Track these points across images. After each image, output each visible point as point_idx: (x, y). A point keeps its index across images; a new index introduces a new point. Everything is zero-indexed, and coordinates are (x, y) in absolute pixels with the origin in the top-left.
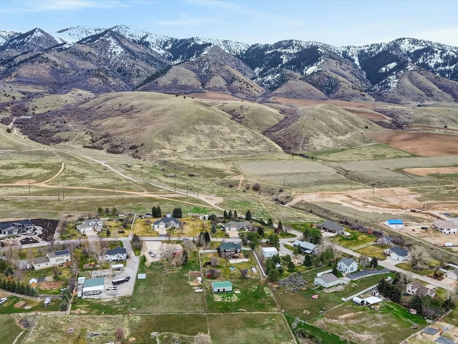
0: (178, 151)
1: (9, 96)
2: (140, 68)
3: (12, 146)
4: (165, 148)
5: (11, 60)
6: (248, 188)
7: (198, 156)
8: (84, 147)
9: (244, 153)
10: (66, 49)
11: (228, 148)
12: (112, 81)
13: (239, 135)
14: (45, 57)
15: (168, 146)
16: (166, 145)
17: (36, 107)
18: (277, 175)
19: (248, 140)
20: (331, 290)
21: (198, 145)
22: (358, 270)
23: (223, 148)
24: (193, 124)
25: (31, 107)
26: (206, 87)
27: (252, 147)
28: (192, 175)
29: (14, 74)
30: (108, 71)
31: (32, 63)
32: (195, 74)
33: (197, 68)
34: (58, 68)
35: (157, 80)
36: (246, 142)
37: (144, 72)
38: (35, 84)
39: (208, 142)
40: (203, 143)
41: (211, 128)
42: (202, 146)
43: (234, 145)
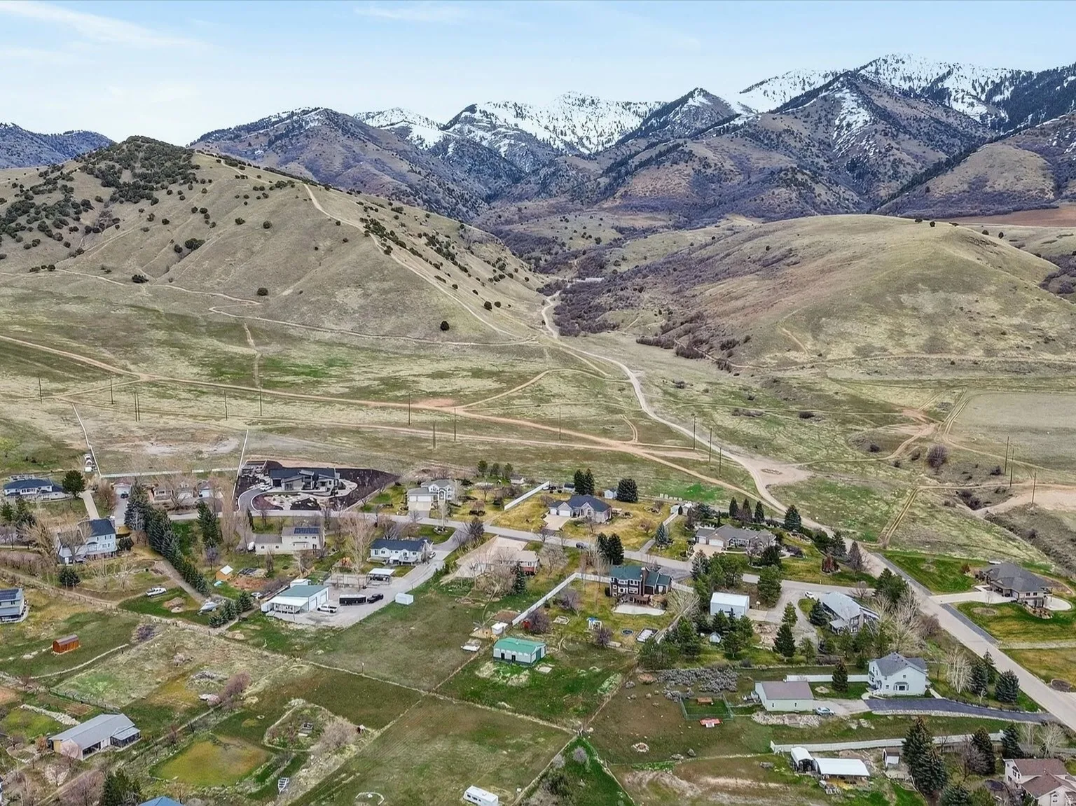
0: (829, 357)
1: (590, 237)
2: (904, 156)
3: (477, 335)
4: (799, 349)
5: (624, 163)
6: (915, 458)
7: (878, 372)
8: (638, 342)
9: (1020, 370)
10: (736, 128)
11: (977, 354)
12: (823, 192)
13: (1025, 321)
14: (687, 150)
15: (809, 344)
16: (804, 341)
17: (624, 259)
18: (1044, 432)
19: (1052, 333)
20: (774, 720)
21: (890, 345)
22: (927, 695)
23: (961, 352)
24: (900, 290)
25: (613, 260)
26: (1067, 193)
27: (1057, 352)
28: (806, 416)
29: (622, 190)
30: (823, 169)
31: (659, 164)
32: (1041, 161)
33: (1054, 144)
34: (709, 171)
35: (930, 183)
36: (1040, 340)
37: (913, 166)
38: (655, 209)
39: (925, 335)
40: (907, 339)
41: (947, 301)
42: (901, 346)
43: (998, 346)
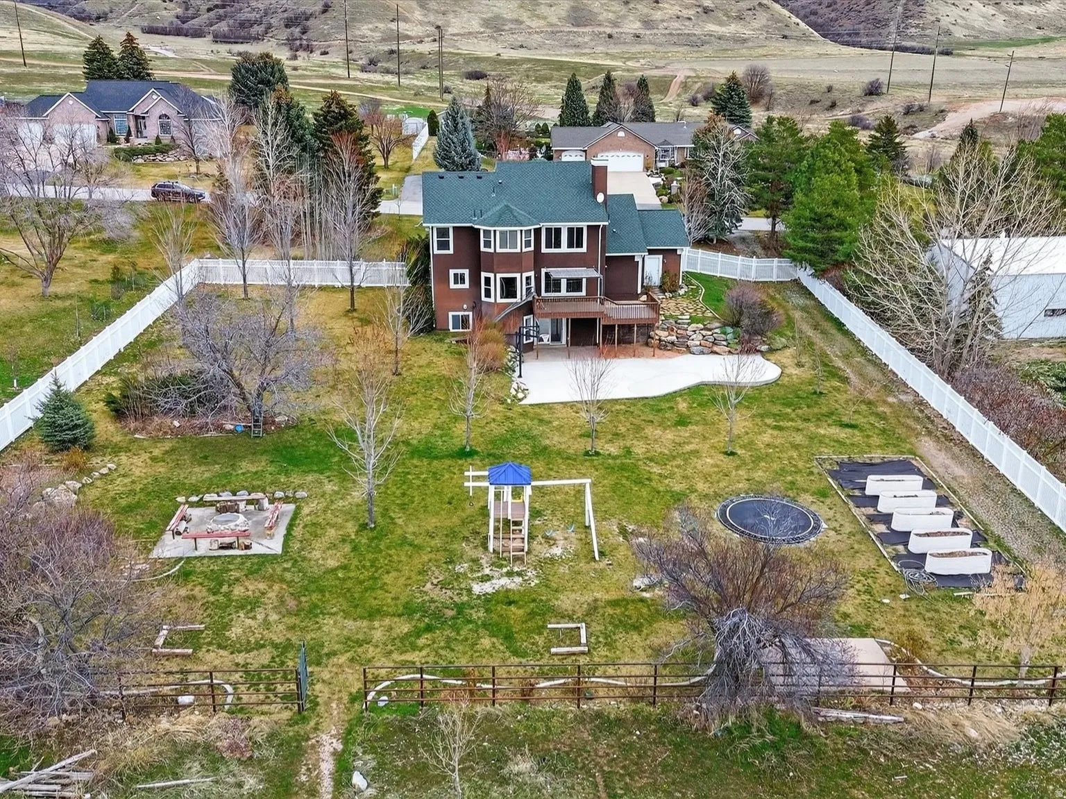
0: (451, 30)
4: (406, 20)
7: (522, 46)
8: (145, 33)
9: (693, 42)
11: (634, 26)
15: (418, 14)
16: (411, 11)
19: (708, 4)
21: (525, 16)
23: (615, 24)
27: (721, 24)
36: (699, 10)
39: (563, 6)
40: (544, 10)
42: (538, 17)
43: (654, 18)
